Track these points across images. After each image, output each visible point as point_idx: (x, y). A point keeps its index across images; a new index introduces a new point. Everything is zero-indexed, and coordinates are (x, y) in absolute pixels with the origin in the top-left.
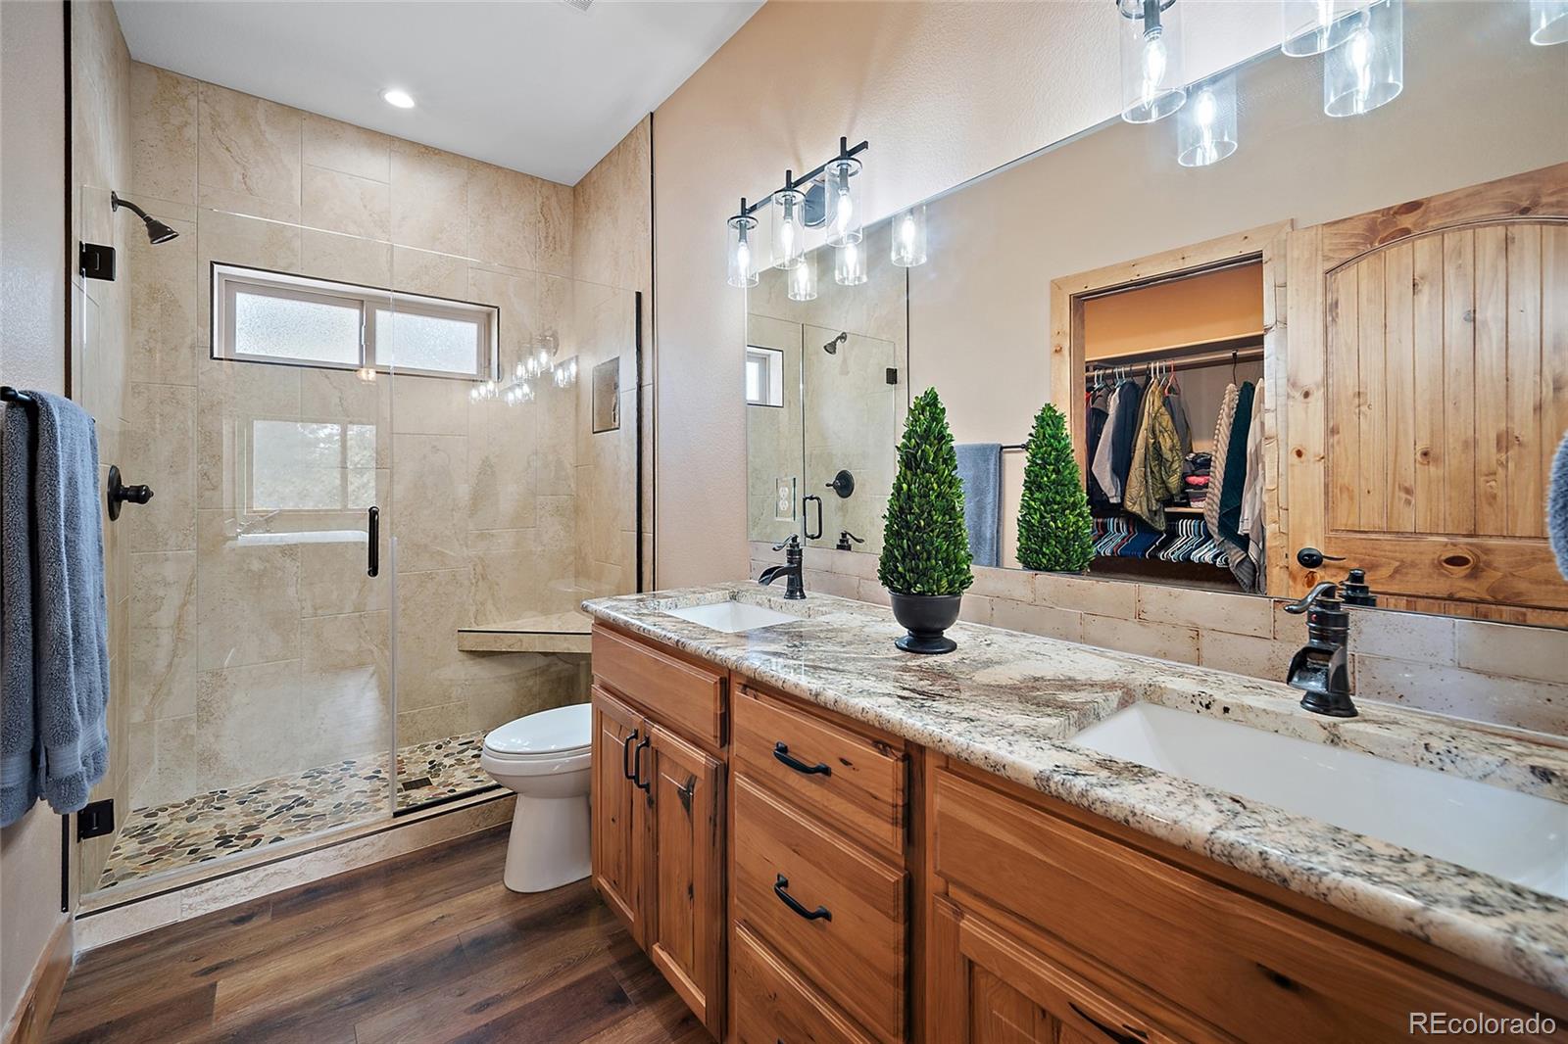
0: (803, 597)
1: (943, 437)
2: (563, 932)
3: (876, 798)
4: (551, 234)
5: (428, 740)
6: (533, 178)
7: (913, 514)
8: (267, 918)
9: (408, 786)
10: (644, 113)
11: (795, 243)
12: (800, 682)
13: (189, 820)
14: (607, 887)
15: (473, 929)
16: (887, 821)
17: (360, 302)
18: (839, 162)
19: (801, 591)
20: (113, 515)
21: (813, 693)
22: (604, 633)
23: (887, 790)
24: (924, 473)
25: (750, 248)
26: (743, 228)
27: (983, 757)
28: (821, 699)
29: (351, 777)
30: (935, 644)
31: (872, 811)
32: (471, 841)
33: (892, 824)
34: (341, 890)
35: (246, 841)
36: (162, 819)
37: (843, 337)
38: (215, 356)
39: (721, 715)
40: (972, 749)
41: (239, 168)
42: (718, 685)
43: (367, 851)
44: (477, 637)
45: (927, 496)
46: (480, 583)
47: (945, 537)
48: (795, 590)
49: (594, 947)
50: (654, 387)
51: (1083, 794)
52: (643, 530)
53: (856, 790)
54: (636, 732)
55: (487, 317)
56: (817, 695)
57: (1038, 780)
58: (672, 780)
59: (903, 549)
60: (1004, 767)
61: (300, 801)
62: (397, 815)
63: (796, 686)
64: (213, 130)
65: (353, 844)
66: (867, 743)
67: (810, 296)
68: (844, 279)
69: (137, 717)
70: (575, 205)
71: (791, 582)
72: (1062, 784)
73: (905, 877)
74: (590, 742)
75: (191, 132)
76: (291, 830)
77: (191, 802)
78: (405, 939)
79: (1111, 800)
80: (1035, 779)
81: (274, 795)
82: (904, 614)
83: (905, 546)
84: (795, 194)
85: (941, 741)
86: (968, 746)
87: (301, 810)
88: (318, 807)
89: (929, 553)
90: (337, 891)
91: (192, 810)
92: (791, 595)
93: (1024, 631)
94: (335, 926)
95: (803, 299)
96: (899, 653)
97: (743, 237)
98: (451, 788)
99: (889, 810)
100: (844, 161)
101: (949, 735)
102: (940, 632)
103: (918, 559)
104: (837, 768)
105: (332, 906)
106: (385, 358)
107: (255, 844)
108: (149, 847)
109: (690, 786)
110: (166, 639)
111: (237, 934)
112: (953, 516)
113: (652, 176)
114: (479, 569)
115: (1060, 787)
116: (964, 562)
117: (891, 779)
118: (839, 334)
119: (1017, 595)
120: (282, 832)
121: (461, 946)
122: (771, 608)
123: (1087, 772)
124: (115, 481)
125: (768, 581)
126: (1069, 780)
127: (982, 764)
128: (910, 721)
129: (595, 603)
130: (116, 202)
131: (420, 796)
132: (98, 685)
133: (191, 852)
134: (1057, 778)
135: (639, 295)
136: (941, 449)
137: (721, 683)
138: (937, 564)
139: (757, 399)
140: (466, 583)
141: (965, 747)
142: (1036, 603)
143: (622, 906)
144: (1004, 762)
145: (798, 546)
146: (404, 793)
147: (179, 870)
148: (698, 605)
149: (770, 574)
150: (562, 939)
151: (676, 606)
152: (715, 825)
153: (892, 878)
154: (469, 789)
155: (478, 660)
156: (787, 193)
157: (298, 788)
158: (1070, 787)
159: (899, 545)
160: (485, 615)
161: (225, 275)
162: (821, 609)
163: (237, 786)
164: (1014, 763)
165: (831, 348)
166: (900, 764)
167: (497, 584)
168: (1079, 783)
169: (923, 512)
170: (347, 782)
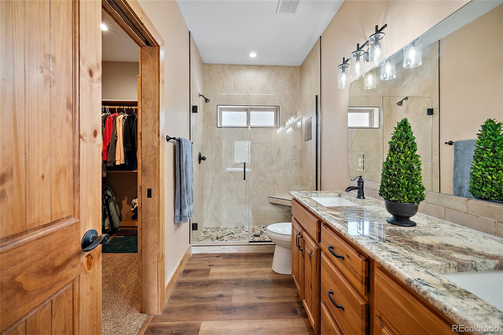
0: (364, 198)
1: (409, 138)
2: (284, 287)
3: (356, 272)
4: (294, 82)
5: (261, 225)
6: (289, 67)
7: (392, 169)
8: (222, 258)
9: (255, 236)
10: (318, 37)
11: (361, 69)
12: (336, 226)
13: (213, 232)
14: (294, 278)
15: (262, 277)
16: (359, 282)
17: (246, 110)
18: (375, 35)
19: (363, 196)
20: (200, 163)
21: (339, 230)
22: (294, 201)
23: (360, 270)
24: (398, 153)
25: (347, 74)
26: (343, 69)
27: (388, 267)
28: (341, 232)
29: (243, 230)
30: (403, 222)
31: (355, 276)
32: (267, 254)
33: (361, 283)
34: (236, 257)
35: (221, 239)
36: (208, 230)
37: (406, 98)
38: (218, 127)
39: (318, 232)
40: (384, 262)
41: (222, 82)
42: (318, 223)
43: (243, 249)
44: (273, 199)
45: (398, 162)
46: (274, 184)
47: (407, 179)
48: (361, 195)
49: (291, 295)
50: (321, 125)
51: (425, 293)
52: (318, 171)
53: (351, 268)
54: (300, 233)
55: (277, 109)
56: (340, 231)
57: (407, 282)
58: (308, 251)
59: (387, 182)
60: (395, 272)
61: (232, 233)
62: (250, 242)
63: (335, 226)
64: (217, 75)
65: (240, 246)
66: (355, 252)
67: (374, 87)
68: (385, 78)
69: (205, 207)
70: (301, 71)
71: (359, 192)
72: (416, 286)
73: (366, 304)
74: (291, 234)
75: (213, 76)
76: (229, 239)
77: (214, 228)
78: (247, 273)
79: (436, 299)
80: (406, 281)
81: (228, 230)
82: (390, 208)
83: (389, 182)
84: (361, 52)
85: (374, 256)
86: (384, 261)
87: (232, 235)
88: (235, 236)
89: (399, 185)
90: (235, 257)
91: (213, 230)
92: (359, 197)
93: (462, 225)
94: (234, 265)
95: (370, 89)
96: (387, 223)
97: (343, 71)
98: (264, 239)
99: (360, 278)
100: (377, 34)
101: (378, 255)
102: (408, 218)
103: (394, 187)
104: (346, 258)
105: (234, 260)
106: (252, 124)
107: (222, 241)
108: (205, 236)
109: (311, 253)
110: (210, 190)
111: (216, 260)
112: (412, 171)
113: (321, 57)
114: (274, 180)
115: (415, 287)
116: (418, 190)
117: (361, 267)
118: (405, 98)
119: (458, 208)
120: (228, 239)
121: (258, 280)
122: (351, 201)
123: (433, 286)
124: (200, 155)
125: (348, 191)
126: (420, 286)
127: (387, 268)
128: (366, 247)
129: (292, 192)
130: (200, 95)
131: (257, 239)
132: (191, 198)
133: (212, 239)
134: (415, 283)
135: (317, 96)
136: (407, 143)
137: (318, 222)
138: (402, 190)
139: (369, 126)
140: (271, 184)
141: (382, 261)
142: (469, 213)
143: (297, 285)
144: (396, 271)
145: (362, 179)
146: (254, 237)
147: (208, 242)
148: (326, 197)
149: (350, 189)
150: (283, 289)
151: (318, 196)
152: (317, 267)
153: (362, 303)
154: (268, 240)
155: (274, 205)
156: (358, 52)
157: (233, 230)
158: (419, 289)
159: (386, 181)
160: (275, 193)
161: (220, 108)
162: (367, 203)
163: (222, 227)
164: (399, 272)
165: (400, 103)
166: (364, 262)
167: (279, 185)
168: (425, 288)
169: (396, 169)
170: (242, 231)
